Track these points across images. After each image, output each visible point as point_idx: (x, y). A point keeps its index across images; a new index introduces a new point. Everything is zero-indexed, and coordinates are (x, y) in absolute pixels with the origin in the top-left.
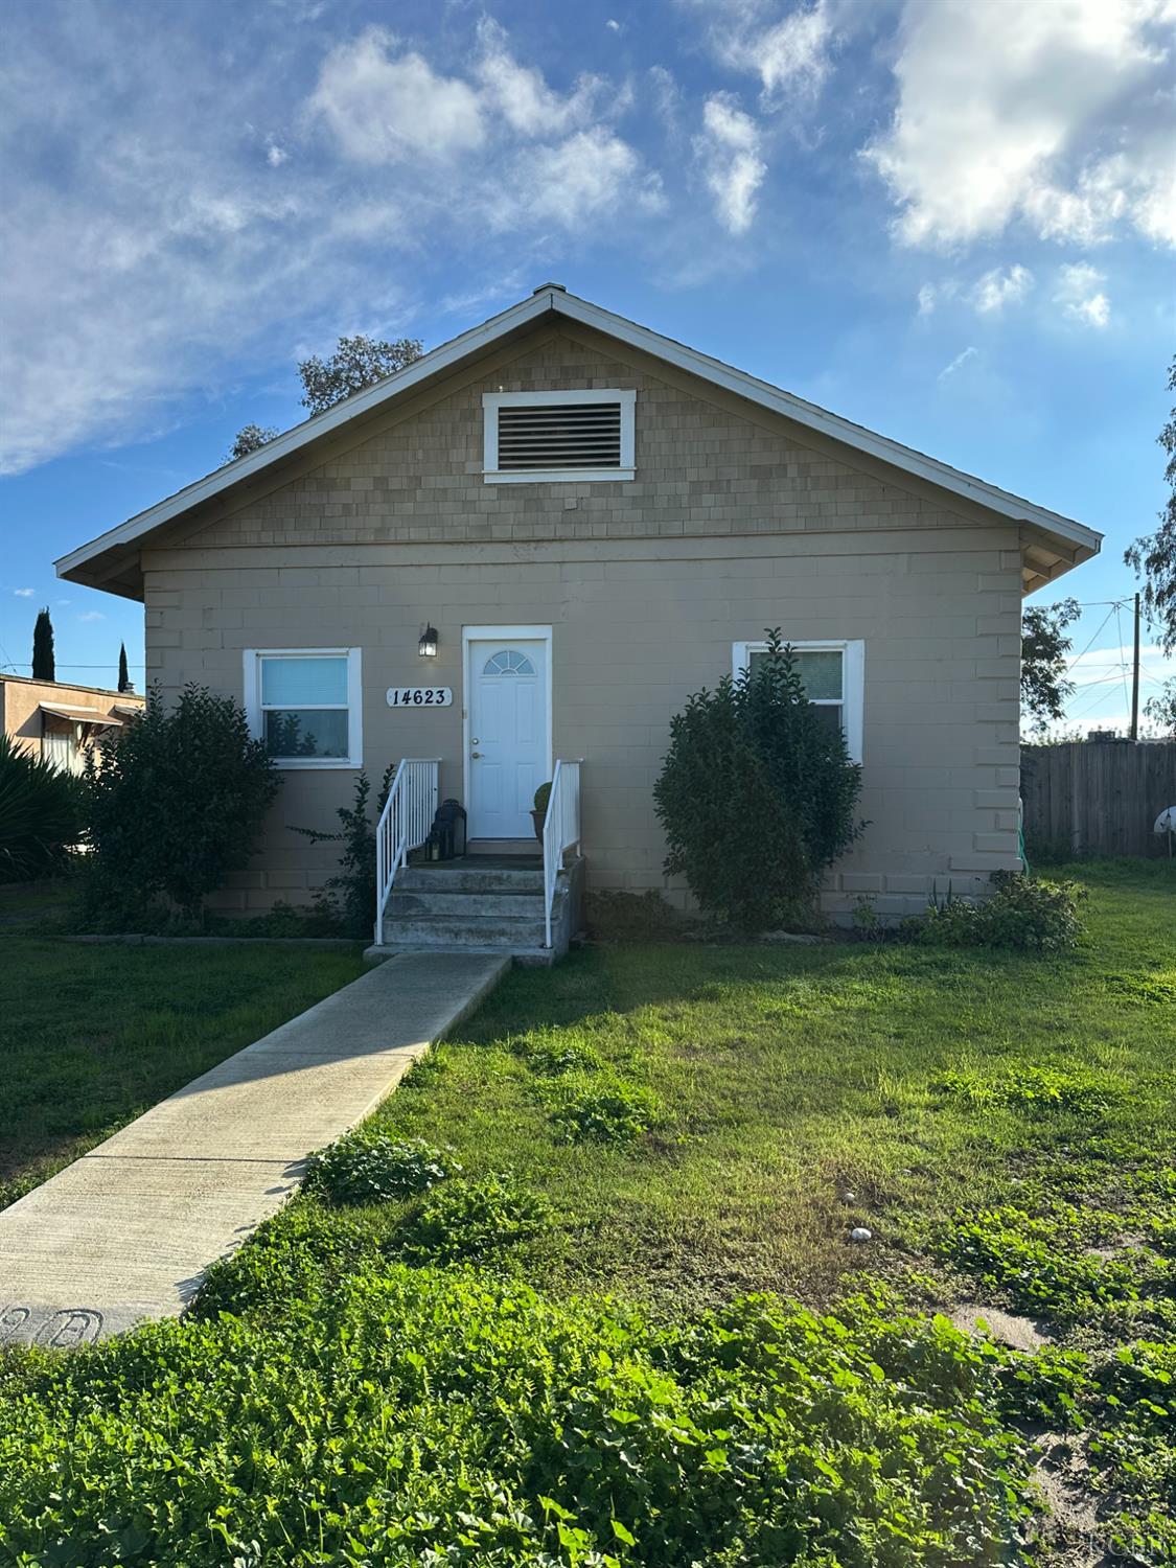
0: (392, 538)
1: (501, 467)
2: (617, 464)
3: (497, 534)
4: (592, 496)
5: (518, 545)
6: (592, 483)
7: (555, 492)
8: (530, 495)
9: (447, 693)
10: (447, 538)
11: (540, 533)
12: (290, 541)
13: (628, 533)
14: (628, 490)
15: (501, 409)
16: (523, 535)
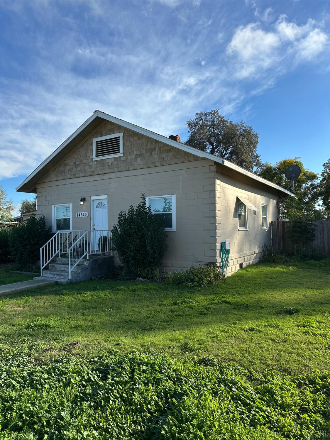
0: (76, 176)
1: (96, 156)
2: (119, 152)
3: (96, 173)
4: (114, 161)
5: (100, 175)
6: (114, 158)
7: (107, 161)
8: (102, 162)
9: (87, 214)
10: (87, 175)
11: (104, 172)
12: (59, 179)
13: (122, 170)
14: (122, 159)
15: (97, 142)
16: (100, 173)
